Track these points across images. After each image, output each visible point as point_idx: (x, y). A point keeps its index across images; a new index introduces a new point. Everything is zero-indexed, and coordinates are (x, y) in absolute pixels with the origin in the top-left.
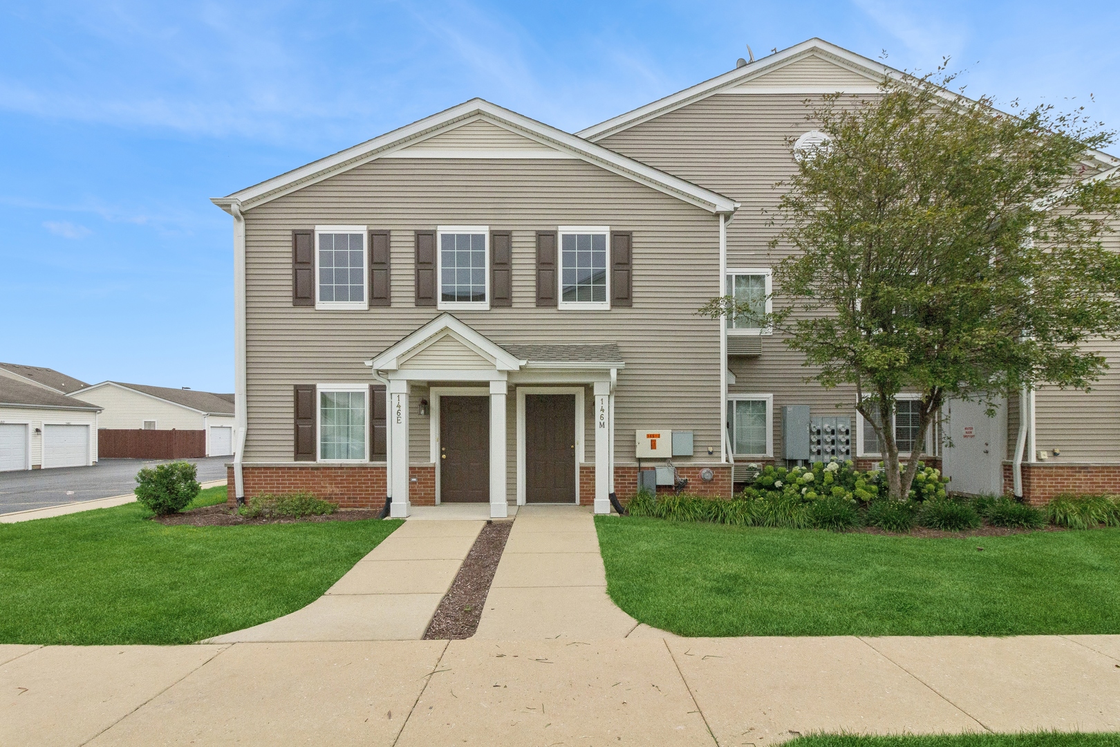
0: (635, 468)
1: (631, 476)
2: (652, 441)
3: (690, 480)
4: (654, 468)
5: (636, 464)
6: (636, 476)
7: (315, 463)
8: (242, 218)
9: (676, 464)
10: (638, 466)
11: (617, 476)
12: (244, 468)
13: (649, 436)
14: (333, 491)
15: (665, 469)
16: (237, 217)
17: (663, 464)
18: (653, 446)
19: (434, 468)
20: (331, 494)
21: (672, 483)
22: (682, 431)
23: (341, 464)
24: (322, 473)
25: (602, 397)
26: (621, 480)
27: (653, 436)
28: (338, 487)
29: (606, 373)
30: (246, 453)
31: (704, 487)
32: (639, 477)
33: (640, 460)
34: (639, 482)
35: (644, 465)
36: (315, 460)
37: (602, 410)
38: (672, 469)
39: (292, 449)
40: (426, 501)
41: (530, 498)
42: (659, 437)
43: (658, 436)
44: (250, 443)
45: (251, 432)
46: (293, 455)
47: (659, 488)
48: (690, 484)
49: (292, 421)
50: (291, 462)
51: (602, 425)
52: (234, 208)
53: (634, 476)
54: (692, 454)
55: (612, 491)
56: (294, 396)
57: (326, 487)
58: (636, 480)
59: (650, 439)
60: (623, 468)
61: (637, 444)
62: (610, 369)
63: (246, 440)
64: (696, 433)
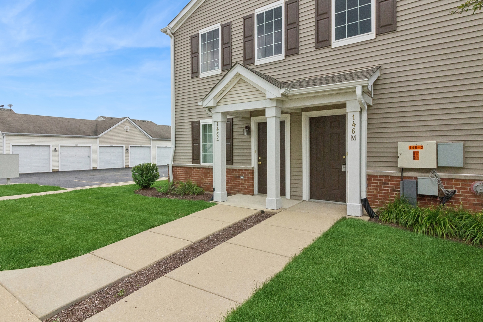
0: (398, 177)
1: (394, 184)
2: (414, 152)
3: (459, 192)
4: (416, 178)
5: (399, 174)
6: (399, 185)
7: (199, 165)
8: (172, 36)
9: (443, 175)
10: (400, 175)
11: (369, 183)
12: (173, 167)
13: (410, 148)
14: (206, 181)
15: (428, 180)
16: (170, 36)
17: (427, 174)
18: (416, 156)
19: (253, 170)
20: (205, 183)
21: (436, 193)
22: (450, 143)
23: (209, 166)
24: (201, 171)
25: (353, 114)
26: (384, 187)
27: (416, 147)
28: (208, 179)
29: (353, 91)
30: (174, 159)
31: (478, 201)
32: (401, 186)
33: (403, 170)
34: (401, 189)
35: (406, 174)
36: (200, 163)
37: (354, 125)
38: (435, 180)
39: (191, 157)
40: (248, 192)
41: (313, 196)
42: (422, 149)
43: (422, 147)
44: (176, 154)
45: (177, 148)
46: (191, 160)
47: (422, 197)
48: (460, 196)
49: (191, 142)
50: (190, 164)
51: (354, 138)
52: (169, 31)
53: (397, 184)
54: (462, 166)
55: (364, 196)
56: (191, 128)
57: (203, 179)
58: (399, 188)
59: (412, 151)
60: (376, 176)
61: (399, 155)
62: (355, 88)
63: (175, 152)
64: (468, 144)
